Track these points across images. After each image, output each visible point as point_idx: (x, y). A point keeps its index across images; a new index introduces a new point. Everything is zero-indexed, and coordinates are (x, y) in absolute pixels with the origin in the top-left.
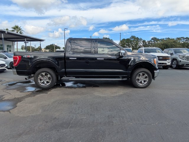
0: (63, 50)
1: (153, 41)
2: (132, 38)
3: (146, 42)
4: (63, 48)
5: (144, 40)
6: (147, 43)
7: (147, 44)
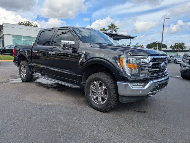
0: (171, 49)
4: (171, 47)
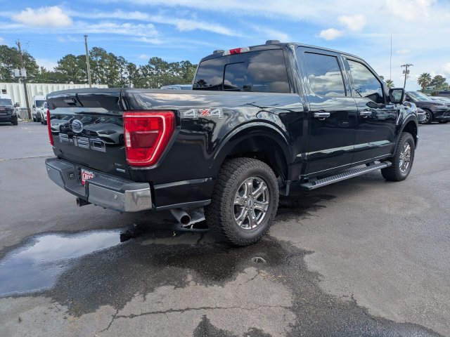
1: (154, 67)
2: (96, 55)
3: (137, 68)
5: (131, 64)
6: (140, 73)
7: (139, 76)
